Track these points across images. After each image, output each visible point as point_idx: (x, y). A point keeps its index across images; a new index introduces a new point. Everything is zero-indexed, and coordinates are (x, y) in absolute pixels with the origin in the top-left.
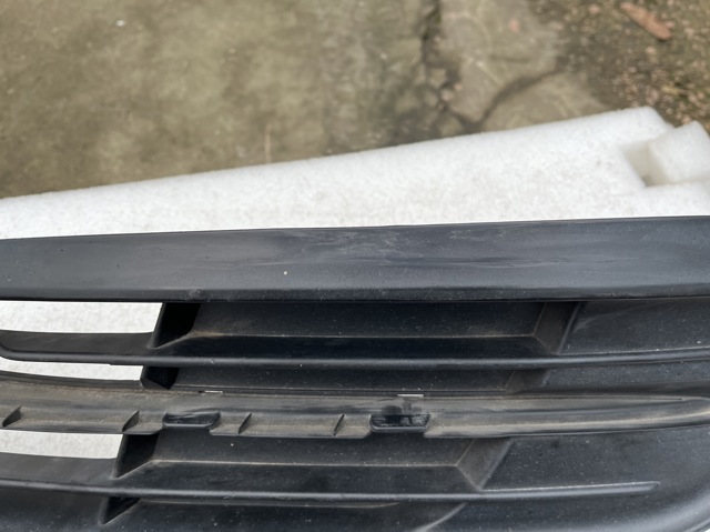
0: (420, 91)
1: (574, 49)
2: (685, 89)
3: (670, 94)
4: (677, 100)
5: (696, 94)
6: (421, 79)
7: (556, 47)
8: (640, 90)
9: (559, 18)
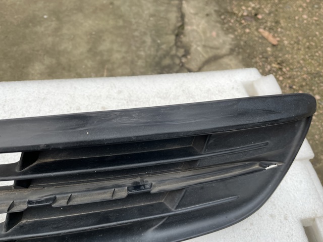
0: (173, 57)
1: (238, 46)
2: (281, 65)
3: (275, 67)
4: (277, 70)
5: (286, 68)
6: (173, 52)
7: (231, 44)
8: (263, 65)
9: (233, 33)
